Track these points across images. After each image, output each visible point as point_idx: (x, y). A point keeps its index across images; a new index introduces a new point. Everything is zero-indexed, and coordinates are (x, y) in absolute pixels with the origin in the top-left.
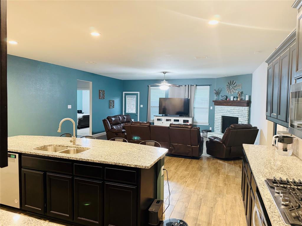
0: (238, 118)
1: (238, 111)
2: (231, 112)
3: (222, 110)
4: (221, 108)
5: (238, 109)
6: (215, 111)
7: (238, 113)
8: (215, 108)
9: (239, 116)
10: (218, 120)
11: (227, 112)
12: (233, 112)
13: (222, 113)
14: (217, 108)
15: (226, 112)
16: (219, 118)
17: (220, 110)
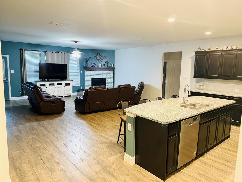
0: (106, 79)
1: (106, 74)
2: (100, 75)
3: (92, 74)
4: (91, 72)
5: (106, 73)
6: (85, 75)
7: (106, 75)
8: (85, 72)
9: (107, 78)
10: (88, 81)
11: (97, 75)
12: (102, 75)
13: (92, 76)
14: (87, 72)
15: (95, 75)
16: (89, 80)
17: (90, 74)
